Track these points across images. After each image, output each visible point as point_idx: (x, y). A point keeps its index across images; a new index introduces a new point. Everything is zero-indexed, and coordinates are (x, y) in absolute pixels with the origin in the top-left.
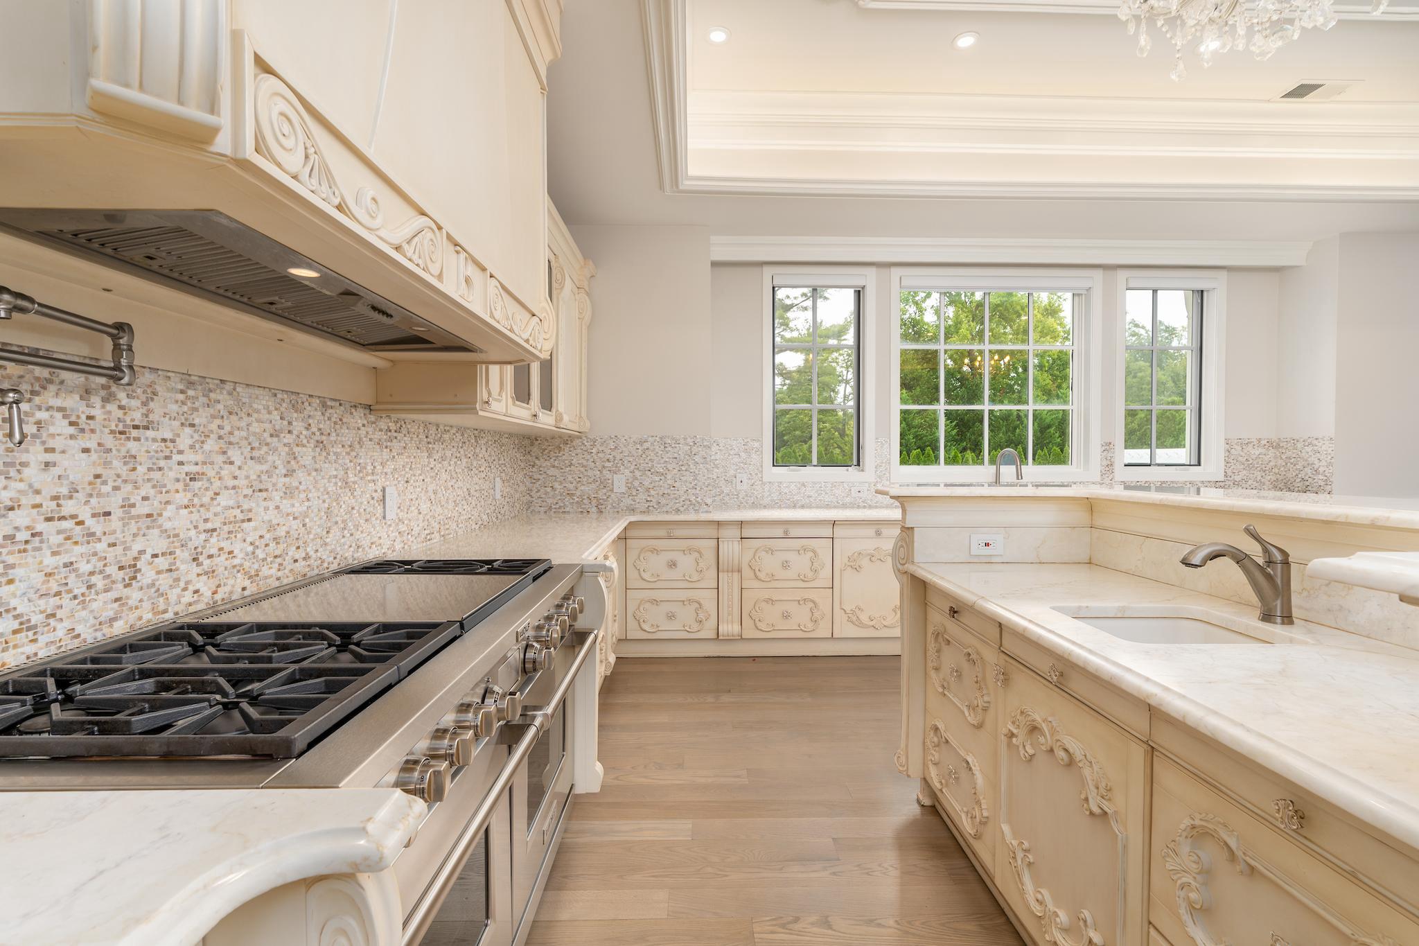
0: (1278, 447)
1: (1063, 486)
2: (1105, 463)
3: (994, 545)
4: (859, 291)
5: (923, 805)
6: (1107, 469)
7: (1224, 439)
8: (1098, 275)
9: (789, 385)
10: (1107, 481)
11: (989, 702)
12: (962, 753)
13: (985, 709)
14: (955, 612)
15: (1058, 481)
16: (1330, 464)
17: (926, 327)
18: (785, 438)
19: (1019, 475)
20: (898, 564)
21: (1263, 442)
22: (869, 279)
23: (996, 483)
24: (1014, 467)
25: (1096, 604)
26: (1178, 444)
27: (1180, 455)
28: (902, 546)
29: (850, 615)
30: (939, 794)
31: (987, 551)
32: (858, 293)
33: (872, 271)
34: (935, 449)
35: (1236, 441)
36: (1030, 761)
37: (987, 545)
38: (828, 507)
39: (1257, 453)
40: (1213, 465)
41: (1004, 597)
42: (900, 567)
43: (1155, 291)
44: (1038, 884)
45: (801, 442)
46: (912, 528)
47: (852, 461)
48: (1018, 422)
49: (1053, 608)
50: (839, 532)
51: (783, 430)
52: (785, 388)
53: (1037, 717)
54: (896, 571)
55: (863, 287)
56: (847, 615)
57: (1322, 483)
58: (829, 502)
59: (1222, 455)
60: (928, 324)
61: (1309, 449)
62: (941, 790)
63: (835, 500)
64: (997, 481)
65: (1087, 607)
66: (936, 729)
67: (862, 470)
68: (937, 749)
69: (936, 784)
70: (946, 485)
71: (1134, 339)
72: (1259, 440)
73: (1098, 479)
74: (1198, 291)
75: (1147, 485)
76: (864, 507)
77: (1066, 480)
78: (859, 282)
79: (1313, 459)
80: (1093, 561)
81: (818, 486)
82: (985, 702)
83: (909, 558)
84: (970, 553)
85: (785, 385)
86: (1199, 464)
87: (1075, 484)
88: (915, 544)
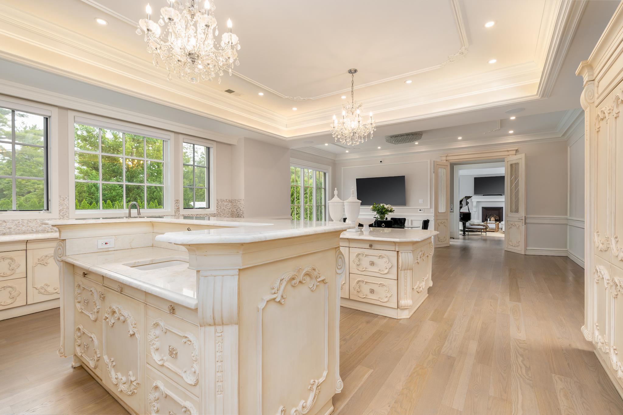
0: (231, 202)
1: (160, 217)
2: (176, 208)
3: (110, 243)
4: (47, 118)
5: (74, 368)
6: (177, 210)
7: (216, 199)
8: (172, 135)
9: (8, 160)
10: (177, 215)
11: (99, 309)
12: (89, 335)
13: (98, 312)
14: (85, 274)
15: (157, 215)
16: (243, 208)
17: (107, 140)
18: (4, 193)
19: (139, 213)
20: (57, 257)
21: (228, 200)
22: (54, 114)
23: (129, 217)
24: (137, 209)
25: (142, 260)
26: (203, 200)
27: (204, 204)
28: (60, 249)
29: (40, 290)
30: (81, 358)
31: (106, 246)
32: (46, 119)
33: (56, 110)
34: (97, 202)
35: (220, 200)
36: (113, 326)
37: (106, 243)
38: (24, 233)
39: (226, 204)
40: (213, 209)
41: (104, 264)
42: (59, 259)
43: (194, 145)
44: (116, 371)
45: (19, 195)
46: (65, 240)
47: (43, 207)
48: (155, 190)
49: (124, 265)
50: (30, 246)
51: (3, 188)
52: (4, 162)
53: (114, 307)
54: (57, 261)
55: (50, 117)
56: (38, 290)
57: (242, 213)
58: (25, 230)
59: (216, 204)
60: (108, 139)
61: (239, 203)
62: (81, 356)
63: (30, 229)
64: (130, 216)
65: (138, 262)
66: (79, 329)
67: (50, 213)
68: (80, 338)
69: (79, 354)
70: (103, 218)
71: (203, 159)
72: (226, 200)
73: (174, 214)
74: (208, 147)
75: (191, 216)
76: (52, 232)
77: (161, 215)
78: (48, 114)
79: (240, 206)
80: (154, 245)
81: (17, 222)
82: (97, 309)
83: (64, 254)
84: (98, 248)
85: (4, 159)
86: (209, 208)
87: (165, 216)
88: (67, 247)
